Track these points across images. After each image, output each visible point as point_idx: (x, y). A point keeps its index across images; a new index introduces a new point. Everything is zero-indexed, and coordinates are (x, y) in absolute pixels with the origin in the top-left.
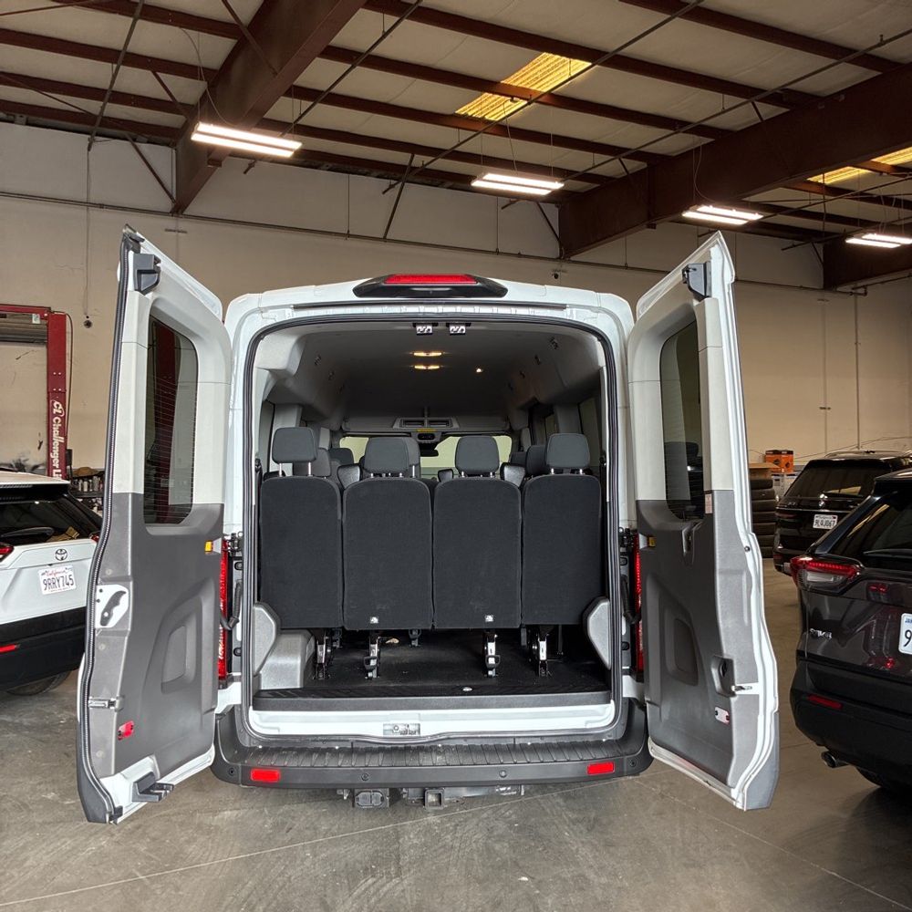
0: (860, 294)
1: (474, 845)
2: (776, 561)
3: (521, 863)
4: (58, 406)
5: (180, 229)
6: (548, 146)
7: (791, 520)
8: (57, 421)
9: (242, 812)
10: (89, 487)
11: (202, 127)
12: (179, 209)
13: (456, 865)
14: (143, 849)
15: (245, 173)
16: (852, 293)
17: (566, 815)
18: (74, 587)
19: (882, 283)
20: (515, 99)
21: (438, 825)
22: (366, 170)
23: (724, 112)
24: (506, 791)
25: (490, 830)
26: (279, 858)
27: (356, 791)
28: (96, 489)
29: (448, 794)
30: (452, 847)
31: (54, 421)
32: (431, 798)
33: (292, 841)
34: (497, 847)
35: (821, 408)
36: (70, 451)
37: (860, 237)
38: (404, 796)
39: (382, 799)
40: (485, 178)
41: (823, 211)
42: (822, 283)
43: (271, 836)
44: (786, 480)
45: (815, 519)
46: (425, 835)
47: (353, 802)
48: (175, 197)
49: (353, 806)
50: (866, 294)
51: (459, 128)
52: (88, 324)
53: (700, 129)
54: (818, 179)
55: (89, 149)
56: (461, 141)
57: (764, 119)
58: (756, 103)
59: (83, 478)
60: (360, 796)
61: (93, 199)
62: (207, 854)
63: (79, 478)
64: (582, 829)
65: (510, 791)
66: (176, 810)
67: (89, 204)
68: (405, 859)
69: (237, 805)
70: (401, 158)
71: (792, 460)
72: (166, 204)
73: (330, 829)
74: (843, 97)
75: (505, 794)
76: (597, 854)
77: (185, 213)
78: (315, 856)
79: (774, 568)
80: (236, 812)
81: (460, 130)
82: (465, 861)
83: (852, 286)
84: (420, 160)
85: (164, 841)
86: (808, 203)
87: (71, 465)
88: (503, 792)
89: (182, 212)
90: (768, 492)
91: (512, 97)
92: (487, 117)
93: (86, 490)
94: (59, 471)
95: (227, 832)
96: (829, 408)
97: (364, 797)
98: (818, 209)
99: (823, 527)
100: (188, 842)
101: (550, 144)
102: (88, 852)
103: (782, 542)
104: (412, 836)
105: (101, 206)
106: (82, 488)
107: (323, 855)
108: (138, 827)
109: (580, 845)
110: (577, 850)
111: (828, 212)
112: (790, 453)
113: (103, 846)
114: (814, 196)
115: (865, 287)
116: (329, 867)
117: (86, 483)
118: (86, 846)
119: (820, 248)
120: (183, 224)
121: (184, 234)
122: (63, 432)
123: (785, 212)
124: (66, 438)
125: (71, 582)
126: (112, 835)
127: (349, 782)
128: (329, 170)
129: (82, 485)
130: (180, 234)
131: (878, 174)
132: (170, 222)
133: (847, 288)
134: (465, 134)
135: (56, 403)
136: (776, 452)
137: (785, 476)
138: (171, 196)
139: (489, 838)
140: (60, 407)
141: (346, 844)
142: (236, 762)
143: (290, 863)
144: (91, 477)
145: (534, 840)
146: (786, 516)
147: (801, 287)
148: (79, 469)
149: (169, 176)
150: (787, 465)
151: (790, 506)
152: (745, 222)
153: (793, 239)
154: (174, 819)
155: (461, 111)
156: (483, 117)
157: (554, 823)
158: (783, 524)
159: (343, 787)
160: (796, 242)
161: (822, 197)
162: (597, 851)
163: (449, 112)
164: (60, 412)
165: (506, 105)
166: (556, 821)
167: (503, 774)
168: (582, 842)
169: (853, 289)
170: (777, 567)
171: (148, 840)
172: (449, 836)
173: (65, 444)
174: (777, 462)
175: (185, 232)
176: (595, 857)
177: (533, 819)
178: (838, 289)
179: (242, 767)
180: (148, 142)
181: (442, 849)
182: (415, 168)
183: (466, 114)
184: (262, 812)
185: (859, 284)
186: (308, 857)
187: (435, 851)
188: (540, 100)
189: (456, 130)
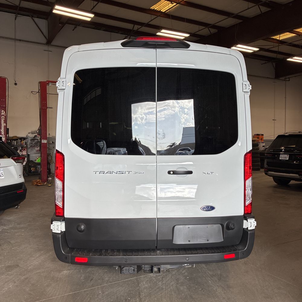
0: (287, 80)
1: (171, 287)
2: (265, 171)
3: (194, 296)
4: (3, 112)
5: (49, 50)
6: (184, 23)
7: (271, 157)
8: (3, 117)
9: (71, 271)
10: (16, 143)
11: (57, 7)
12: (49, 42)
13: (165, 298)
14: (27, 289)
15: (73, 30)
16: (284, 80)
17: (208, 273)
18: (3, 177)
19: (295, 76)
20: (172, 2)
21: (155, 277)
22: (117, 31)
23: (248, 9)
24: (187, 265)
25: (177, 280)
26: (87, 294)
27: (122, 267)
28: (19, 144)
29: (163, 267)
30: (162, 289)
31: (2, 118)
32: (155, 269)
33: (93, 286)
34: (182, 288)
35: (273, 120)
36: (8, 129)
37: (292, 58)
38: (143, 268)
39: (134, 270)
40: (162, 31)
41: (277, 50)
42: (275, 76)
43: (84, 283)
44: (261, 144)
45: (280, 156)
46: (150, 283)
47: (121, 271)
48: (47, 38)
49: (121, 273)
50: (289, 80)
51: (151, 14)
52: (16, 84)
53: (237, 16)
54: (277, 37)
55: (15, 19)
56: (152, 19)
57: (263, 12)
58: (260, 6)
59: (14, 140)
60: (124, 269)
61: (17, 38)
62: (56, 292)
63: (13, 140)
64: (216, 279)
65: (189, 265)
66: (43, 270)
67: (15, 40)
68: (143, 295)
69: (69, 268)
70: (129, 26)
71: (263, 138)
72: (44, 41)
73: (109, 280)
74: (291, 4)
75: (186, 267)
76: (225, 292)
77: (51, 44)
78: (103, 293)
79: (264, 174)
80: (69, 271)
81: (152, 15)
82: (169, 295)
83: (285, 78)
84: (136, 27)
85: (37, 286)
86: (272, 46)
87: (8, 134)
88: (186, 266)
89: (50, 44)
90: (257, 148)
91: (171, 2)
92: (161, 11)
93: (15, 144)
94: (4, 136)
95: (65, 281)
96: (276, 120)
97: (126, 270)
98: (275, 49)
99: (283, 159)
100: (48, 286)
101: (185, 22)
102: (4, 291)
103: (267, 164)
104: (144, 283)
105: (20, 40)
106: (14, 144)
107: (107, 293)
108: (26, 279)
109: (217, 287)
110: (216, 289)
111: (279, 51)
112: (263, 135)
113: (10, 288)
114: (275, 44)
115: (289, 78)
116: (109, 299)
117: (15, 142)
118: (3, 288)
119: (274, 64)
120: (51, 48)
121: (51, 52)
122: (6, 122)
123: (263, 50)
124: (6, 124)
125: (2, 175)
126: (15, 283)
127: (119, 262)
128: (103, 31)
129: (14, 142)
130: (49, 52)
131: (299, 36)
132: (46, 48)
133: (283, 78)
134: (153, 17)
135: (3, 111)
136: (258, 135)
137: (261, 143)
138: (46, 38)
139: (177, 284)
140: (4, 112)
141: (116, 287)
142: (68, 253)
143: (92, 297)
144: (17, 140)
145: (196, 285)
146: (269, 155)
147: (267, 77)
148: (13, 137)
149: (45, 30)
150: (261, 139)
151: (271, 151)
152: (252, 51)
153: (266, 61)
154: (42, 274)
155: (152, 8)
156: (160, 10)
157: (204, 277)
158: (268, 158)
159: (116, 265)
160: (267, 62)
161: (278, 44)
162: (225, 290)
163: (148, 8)
164: (4, 114)
165: (169, 5)
166: (204, 276)
167: (187, 259)
168: (218, 286)
169: (285, 79)
170: (265, 173)
171: (30, 285)
172: (160, 283)
173: (6, 126)
174: (258, 138)
175: (51, 51)
176: (224, 293)
177: (194, 275)
178: (280, 79)
179: (71, 256)
180: (37, 18)
181: (158, 290)
182: (134, 31)
183: (154, 9)
184: (80, 271)
185: (287, 77)
186: (100, 294)
187: (155, 290)
188: (181, 3)
189: (151, 15)
